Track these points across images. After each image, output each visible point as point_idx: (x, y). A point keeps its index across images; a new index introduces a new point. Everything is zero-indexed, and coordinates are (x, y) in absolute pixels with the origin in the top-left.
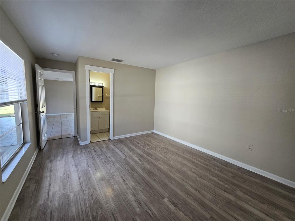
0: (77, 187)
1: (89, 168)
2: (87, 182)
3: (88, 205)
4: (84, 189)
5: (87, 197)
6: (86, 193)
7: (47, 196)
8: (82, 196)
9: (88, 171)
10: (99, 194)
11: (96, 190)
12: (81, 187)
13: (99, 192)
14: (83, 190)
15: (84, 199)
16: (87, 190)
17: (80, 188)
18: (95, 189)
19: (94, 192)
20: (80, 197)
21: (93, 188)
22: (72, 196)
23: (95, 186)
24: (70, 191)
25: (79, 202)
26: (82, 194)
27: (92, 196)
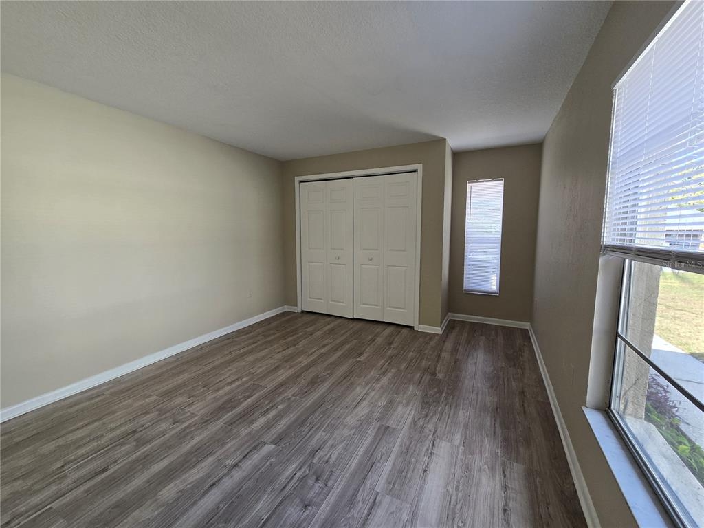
0: (442, 450)
1: (378, 493)
2: (416, 446)
3: (440, 409)
4: (431, 436)
5: (435, 419)
6: (431, 426)
7: (507, 473)
8: (441, 425)
9: (390, 483)
10: (416, 410)
11: (414, 418)
12: (433, 445)
13: (413, 413)
14: (434, 434)
15: (440, 419)
16: (427, 431)
17: (436, 443)
18: (414, 422)
19: (419, 419)
20: (444, 426)
21: (415, 425)
22: (458, 438)
23: (411, 427)
24: (458, 451)
25: (449, 420)
26: (439, 429)
27: (426, 416)
